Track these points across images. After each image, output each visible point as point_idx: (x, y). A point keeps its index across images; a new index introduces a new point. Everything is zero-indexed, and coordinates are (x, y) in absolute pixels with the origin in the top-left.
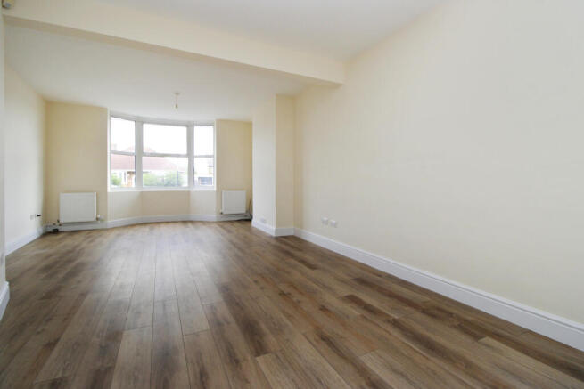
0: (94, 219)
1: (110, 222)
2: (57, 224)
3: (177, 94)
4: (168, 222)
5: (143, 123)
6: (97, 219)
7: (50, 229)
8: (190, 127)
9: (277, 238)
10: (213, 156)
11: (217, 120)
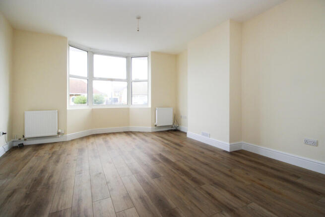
0: (56, 134)
1: (69, 135)
2: (23, 139)
3: (139, 18)
4: (114, 133)
5: (93, 53)
6: (59, 133)
7: (16, 144)
8: (129, 57)
9: (231, 153)
10: (147, 81)
11: (152, 52)
